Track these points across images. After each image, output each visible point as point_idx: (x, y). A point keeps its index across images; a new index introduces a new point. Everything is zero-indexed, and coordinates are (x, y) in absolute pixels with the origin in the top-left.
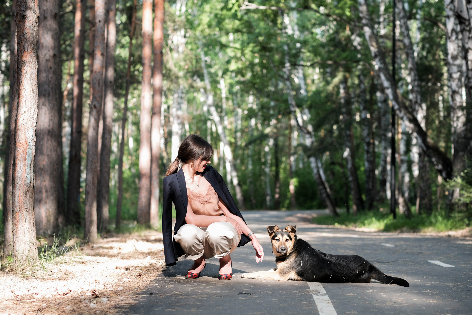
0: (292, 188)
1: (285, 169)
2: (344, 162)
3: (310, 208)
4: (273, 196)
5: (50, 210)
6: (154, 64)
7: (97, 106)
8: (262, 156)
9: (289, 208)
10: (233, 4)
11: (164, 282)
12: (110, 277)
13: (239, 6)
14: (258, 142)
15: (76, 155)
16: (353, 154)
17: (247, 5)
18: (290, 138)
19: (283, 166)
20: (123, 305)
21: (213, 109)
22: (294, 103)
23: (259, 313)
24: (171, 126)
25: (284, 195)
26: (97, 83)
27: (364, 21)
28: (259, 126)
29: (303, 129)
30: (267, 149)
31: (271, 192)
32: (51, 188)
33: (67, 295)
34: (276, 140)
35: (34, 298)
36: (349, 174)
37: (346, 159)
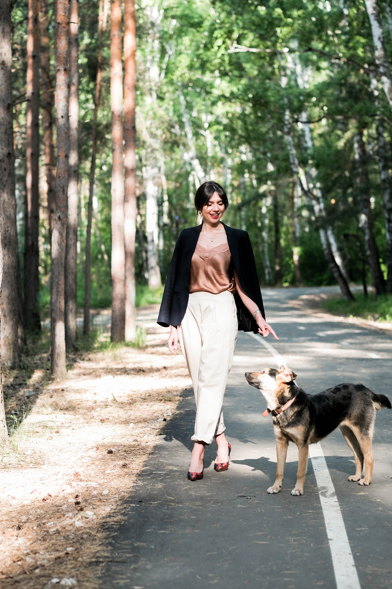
0: (296, 258)
1: (287, 234)
2: (360, 234)
3: (319, 284)
4: (273, 268)
5: (10, 338)
6: (126, 142)
7: (61, 217)
8: (257, 219)
9: (293, 283)
10: (219, 47)
11: (153, 478)
12: (91, 468)
13: (227, 49)
14: (253, 202)
15: (33, 244)
16: (371, 223)
17: (236, 48)
18: (292, 198)
19: (284, 229)
20: (112, 525)
21: (196, 162)
22: (296, 162)
23: (261, 533)
24: (145, 188)
25: (286, 267)
26: (61, 190)
27: (381, 70)
28: (255, 182)
29: (309, 194)
30: (264, 210)
31: (270, 263)
32: (10, 311)
33: (47, 501)
34: (275, 199)
35: (11, 506)
36: (367, 247)
37: (362, 230)
